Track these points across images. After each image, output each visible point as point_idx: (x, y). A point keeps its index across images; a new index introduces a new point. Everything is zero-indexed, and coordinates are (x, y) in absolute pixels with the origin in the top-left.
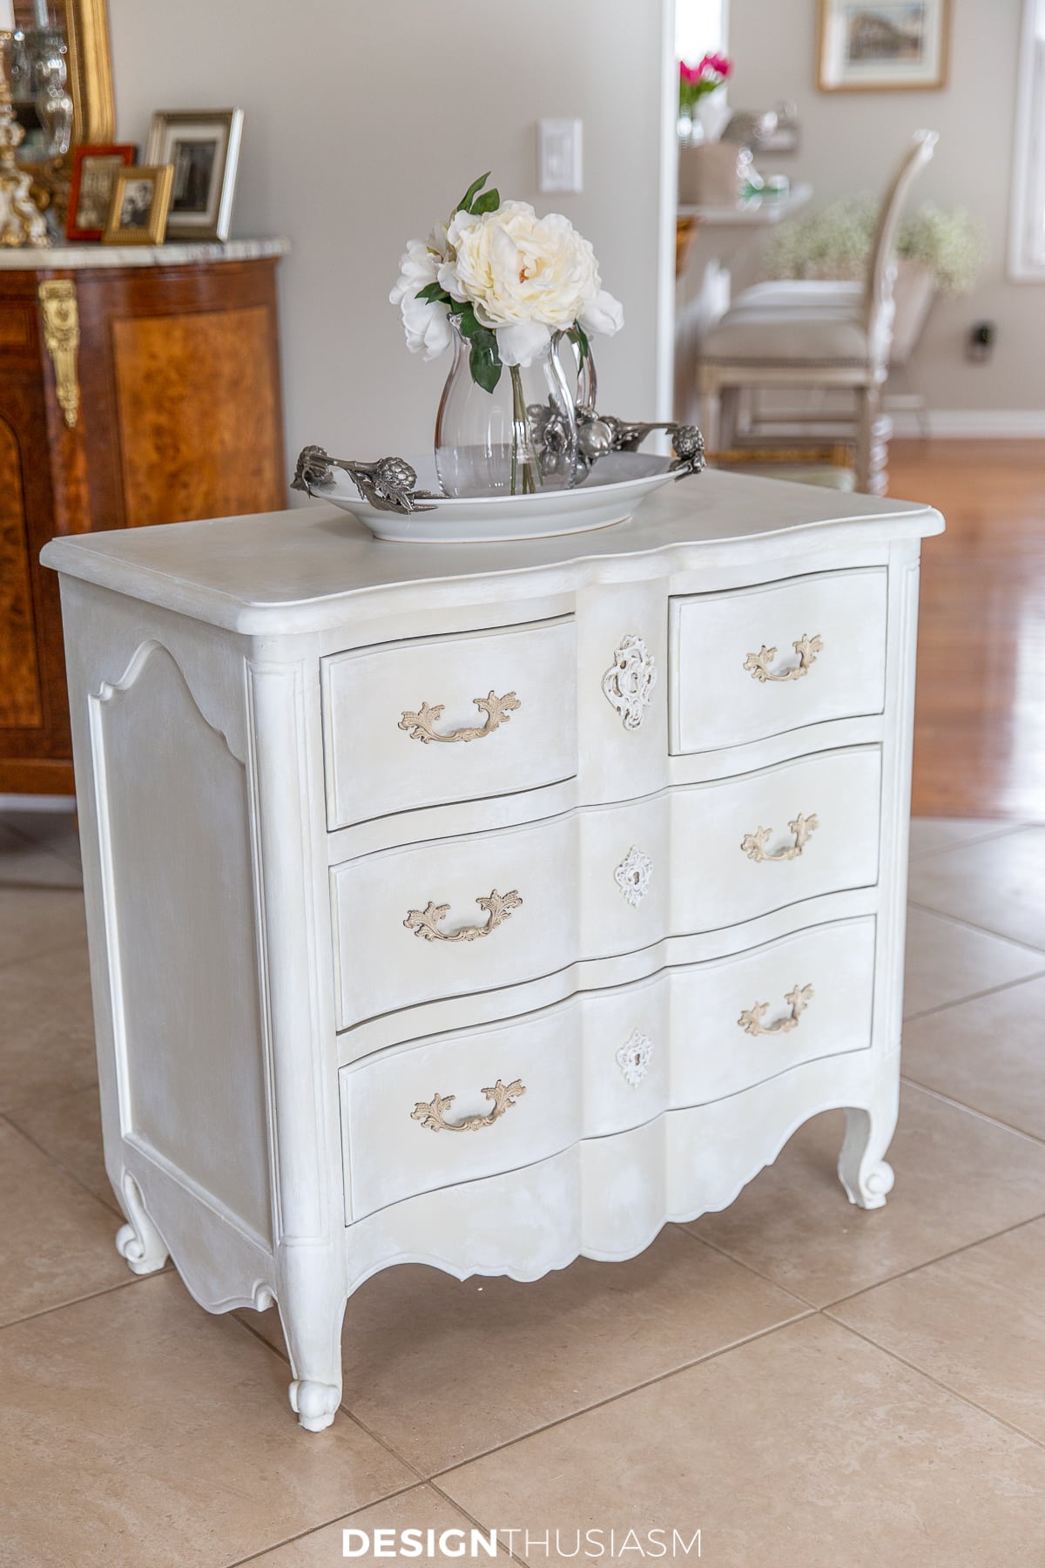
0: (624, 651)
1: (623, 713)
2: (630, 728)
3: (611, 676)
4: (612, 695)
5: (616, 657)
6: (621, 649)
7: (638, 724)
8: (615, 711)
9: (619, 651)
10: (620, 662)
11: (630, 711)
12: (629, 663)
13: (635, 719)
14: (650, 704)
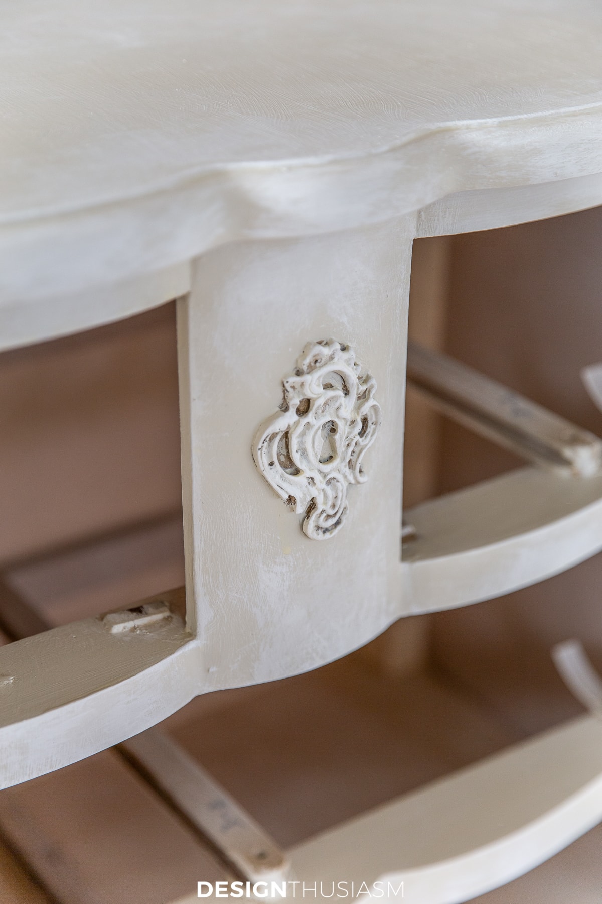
0: (307, 378)
1: (301, 509)
2: (320, 536)
3: (274, 436)
4: (276, 475)
5: (285, 391)
6: (299, 373)
7: (338, 523)
8: (285, 507)
9: (294, 380)
10: (295, 401)
11: (320, 501)
12: (317, 404)
13: (328, 516)
14: (361, 479)
